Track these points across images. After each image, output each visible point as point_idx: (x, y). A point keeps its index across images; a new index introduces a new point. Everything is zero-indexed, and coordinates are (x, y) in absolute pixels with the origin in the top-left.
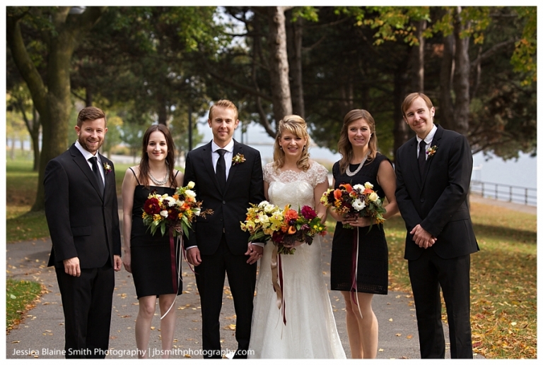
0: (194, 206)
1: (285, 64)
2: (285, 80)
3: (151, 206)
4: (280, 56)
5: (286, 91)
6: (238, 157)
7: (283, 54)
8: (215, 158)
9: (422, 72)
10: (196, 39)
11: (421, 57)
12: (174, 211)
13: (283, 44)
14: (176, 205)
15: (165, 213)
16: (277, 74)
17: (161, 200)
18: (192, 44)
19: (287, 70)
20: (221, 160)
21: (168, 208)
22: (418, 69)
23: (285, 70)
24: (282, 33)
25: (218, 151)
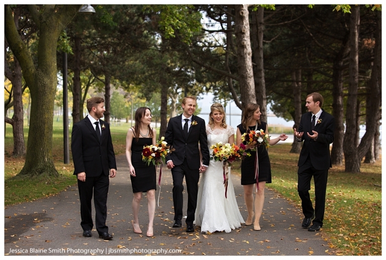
0: (166, 148)
1: (249, 49)
2: (249, 63)
3: (146, 152)
4: (245, 43)
5: (250, 72)
6: (194, 123)
7: (247, 41)
8: (183, 123)
9: (357, 58)
10: (173, 27)
11: (357, 46)
12: (158, 152)
13: (248, 33)
14: (158, 150)
15: (154, 155)
16: (243, 58)
17: (151, 148)
18: (170, 31)
19: (251, 55)
20: (186, 124)
21: (154, 152)
22: (355, 56)
23: (249, 54)
24: (246, 25)
25: (185, 120)
